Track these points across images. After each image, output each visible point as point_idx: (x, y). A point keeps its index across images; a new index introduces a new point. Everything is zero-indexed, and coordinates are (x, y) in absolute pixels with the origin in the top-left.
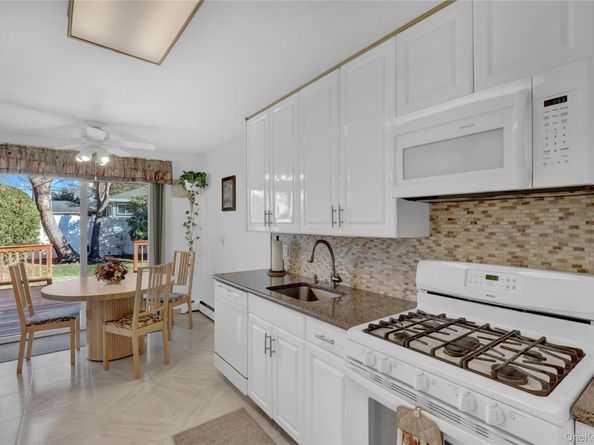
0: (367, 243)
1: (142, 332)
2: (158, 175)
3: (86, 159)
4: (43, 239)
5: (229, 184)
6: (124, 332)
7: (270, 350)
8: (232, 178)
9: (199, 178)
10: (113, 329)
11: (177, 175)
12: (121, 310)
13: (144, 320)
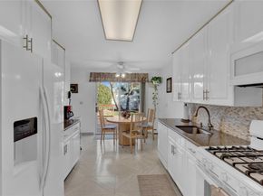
0: (227, 109)
1: (133, 137)
2: (143, 79)
3: (118, 76)
4: (113, 103)
5: (169, 81)
6: (127, 136)
7: (173, 152)
8: (171, 79)
9: (158, 79)
10: (125, 134)
11: (150, 78)
12: (127, 128)
13: (134, 133)
